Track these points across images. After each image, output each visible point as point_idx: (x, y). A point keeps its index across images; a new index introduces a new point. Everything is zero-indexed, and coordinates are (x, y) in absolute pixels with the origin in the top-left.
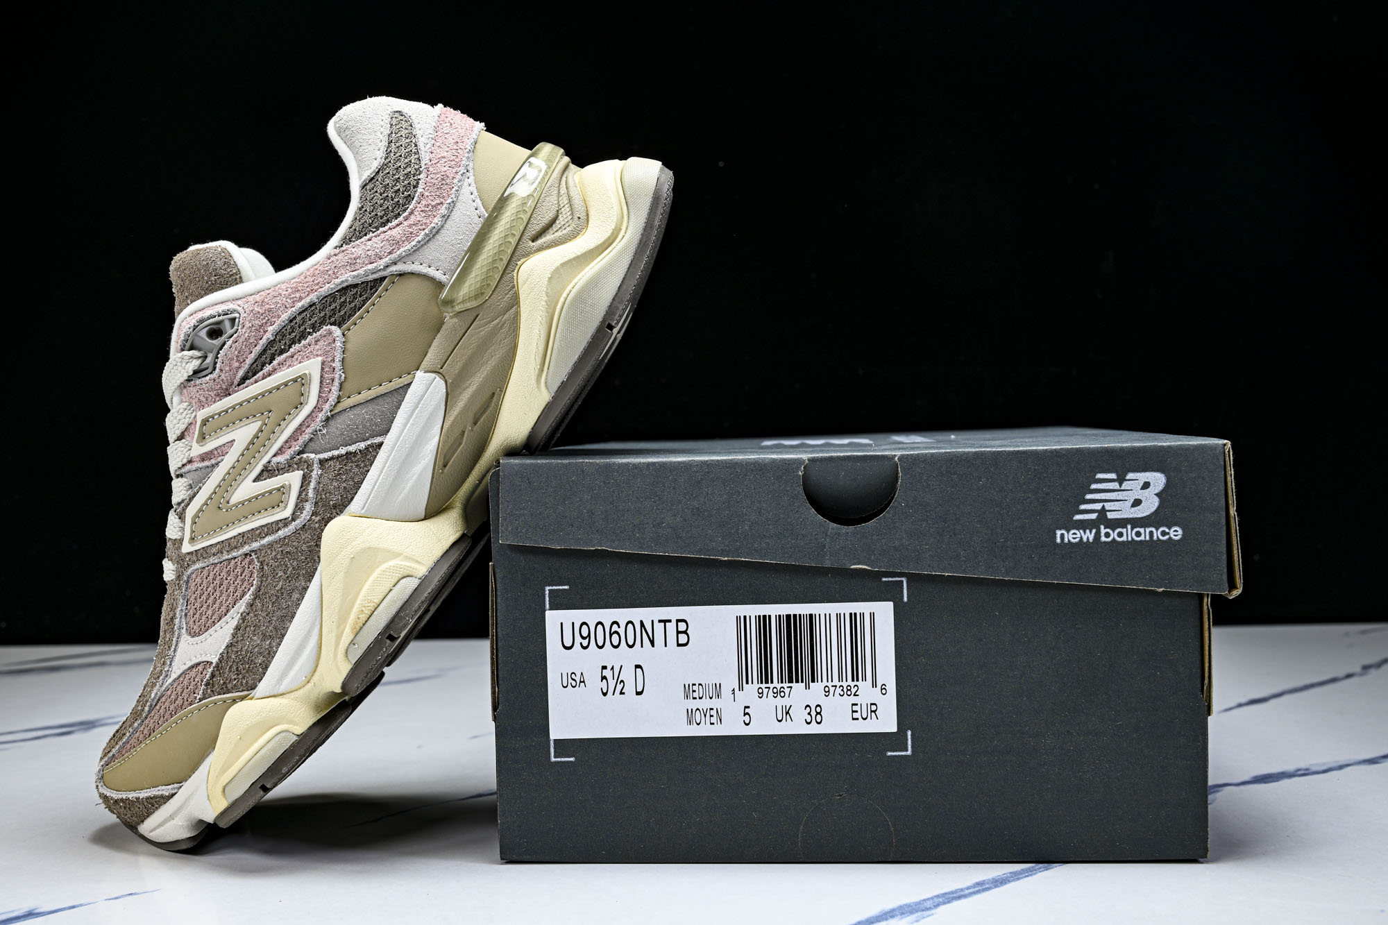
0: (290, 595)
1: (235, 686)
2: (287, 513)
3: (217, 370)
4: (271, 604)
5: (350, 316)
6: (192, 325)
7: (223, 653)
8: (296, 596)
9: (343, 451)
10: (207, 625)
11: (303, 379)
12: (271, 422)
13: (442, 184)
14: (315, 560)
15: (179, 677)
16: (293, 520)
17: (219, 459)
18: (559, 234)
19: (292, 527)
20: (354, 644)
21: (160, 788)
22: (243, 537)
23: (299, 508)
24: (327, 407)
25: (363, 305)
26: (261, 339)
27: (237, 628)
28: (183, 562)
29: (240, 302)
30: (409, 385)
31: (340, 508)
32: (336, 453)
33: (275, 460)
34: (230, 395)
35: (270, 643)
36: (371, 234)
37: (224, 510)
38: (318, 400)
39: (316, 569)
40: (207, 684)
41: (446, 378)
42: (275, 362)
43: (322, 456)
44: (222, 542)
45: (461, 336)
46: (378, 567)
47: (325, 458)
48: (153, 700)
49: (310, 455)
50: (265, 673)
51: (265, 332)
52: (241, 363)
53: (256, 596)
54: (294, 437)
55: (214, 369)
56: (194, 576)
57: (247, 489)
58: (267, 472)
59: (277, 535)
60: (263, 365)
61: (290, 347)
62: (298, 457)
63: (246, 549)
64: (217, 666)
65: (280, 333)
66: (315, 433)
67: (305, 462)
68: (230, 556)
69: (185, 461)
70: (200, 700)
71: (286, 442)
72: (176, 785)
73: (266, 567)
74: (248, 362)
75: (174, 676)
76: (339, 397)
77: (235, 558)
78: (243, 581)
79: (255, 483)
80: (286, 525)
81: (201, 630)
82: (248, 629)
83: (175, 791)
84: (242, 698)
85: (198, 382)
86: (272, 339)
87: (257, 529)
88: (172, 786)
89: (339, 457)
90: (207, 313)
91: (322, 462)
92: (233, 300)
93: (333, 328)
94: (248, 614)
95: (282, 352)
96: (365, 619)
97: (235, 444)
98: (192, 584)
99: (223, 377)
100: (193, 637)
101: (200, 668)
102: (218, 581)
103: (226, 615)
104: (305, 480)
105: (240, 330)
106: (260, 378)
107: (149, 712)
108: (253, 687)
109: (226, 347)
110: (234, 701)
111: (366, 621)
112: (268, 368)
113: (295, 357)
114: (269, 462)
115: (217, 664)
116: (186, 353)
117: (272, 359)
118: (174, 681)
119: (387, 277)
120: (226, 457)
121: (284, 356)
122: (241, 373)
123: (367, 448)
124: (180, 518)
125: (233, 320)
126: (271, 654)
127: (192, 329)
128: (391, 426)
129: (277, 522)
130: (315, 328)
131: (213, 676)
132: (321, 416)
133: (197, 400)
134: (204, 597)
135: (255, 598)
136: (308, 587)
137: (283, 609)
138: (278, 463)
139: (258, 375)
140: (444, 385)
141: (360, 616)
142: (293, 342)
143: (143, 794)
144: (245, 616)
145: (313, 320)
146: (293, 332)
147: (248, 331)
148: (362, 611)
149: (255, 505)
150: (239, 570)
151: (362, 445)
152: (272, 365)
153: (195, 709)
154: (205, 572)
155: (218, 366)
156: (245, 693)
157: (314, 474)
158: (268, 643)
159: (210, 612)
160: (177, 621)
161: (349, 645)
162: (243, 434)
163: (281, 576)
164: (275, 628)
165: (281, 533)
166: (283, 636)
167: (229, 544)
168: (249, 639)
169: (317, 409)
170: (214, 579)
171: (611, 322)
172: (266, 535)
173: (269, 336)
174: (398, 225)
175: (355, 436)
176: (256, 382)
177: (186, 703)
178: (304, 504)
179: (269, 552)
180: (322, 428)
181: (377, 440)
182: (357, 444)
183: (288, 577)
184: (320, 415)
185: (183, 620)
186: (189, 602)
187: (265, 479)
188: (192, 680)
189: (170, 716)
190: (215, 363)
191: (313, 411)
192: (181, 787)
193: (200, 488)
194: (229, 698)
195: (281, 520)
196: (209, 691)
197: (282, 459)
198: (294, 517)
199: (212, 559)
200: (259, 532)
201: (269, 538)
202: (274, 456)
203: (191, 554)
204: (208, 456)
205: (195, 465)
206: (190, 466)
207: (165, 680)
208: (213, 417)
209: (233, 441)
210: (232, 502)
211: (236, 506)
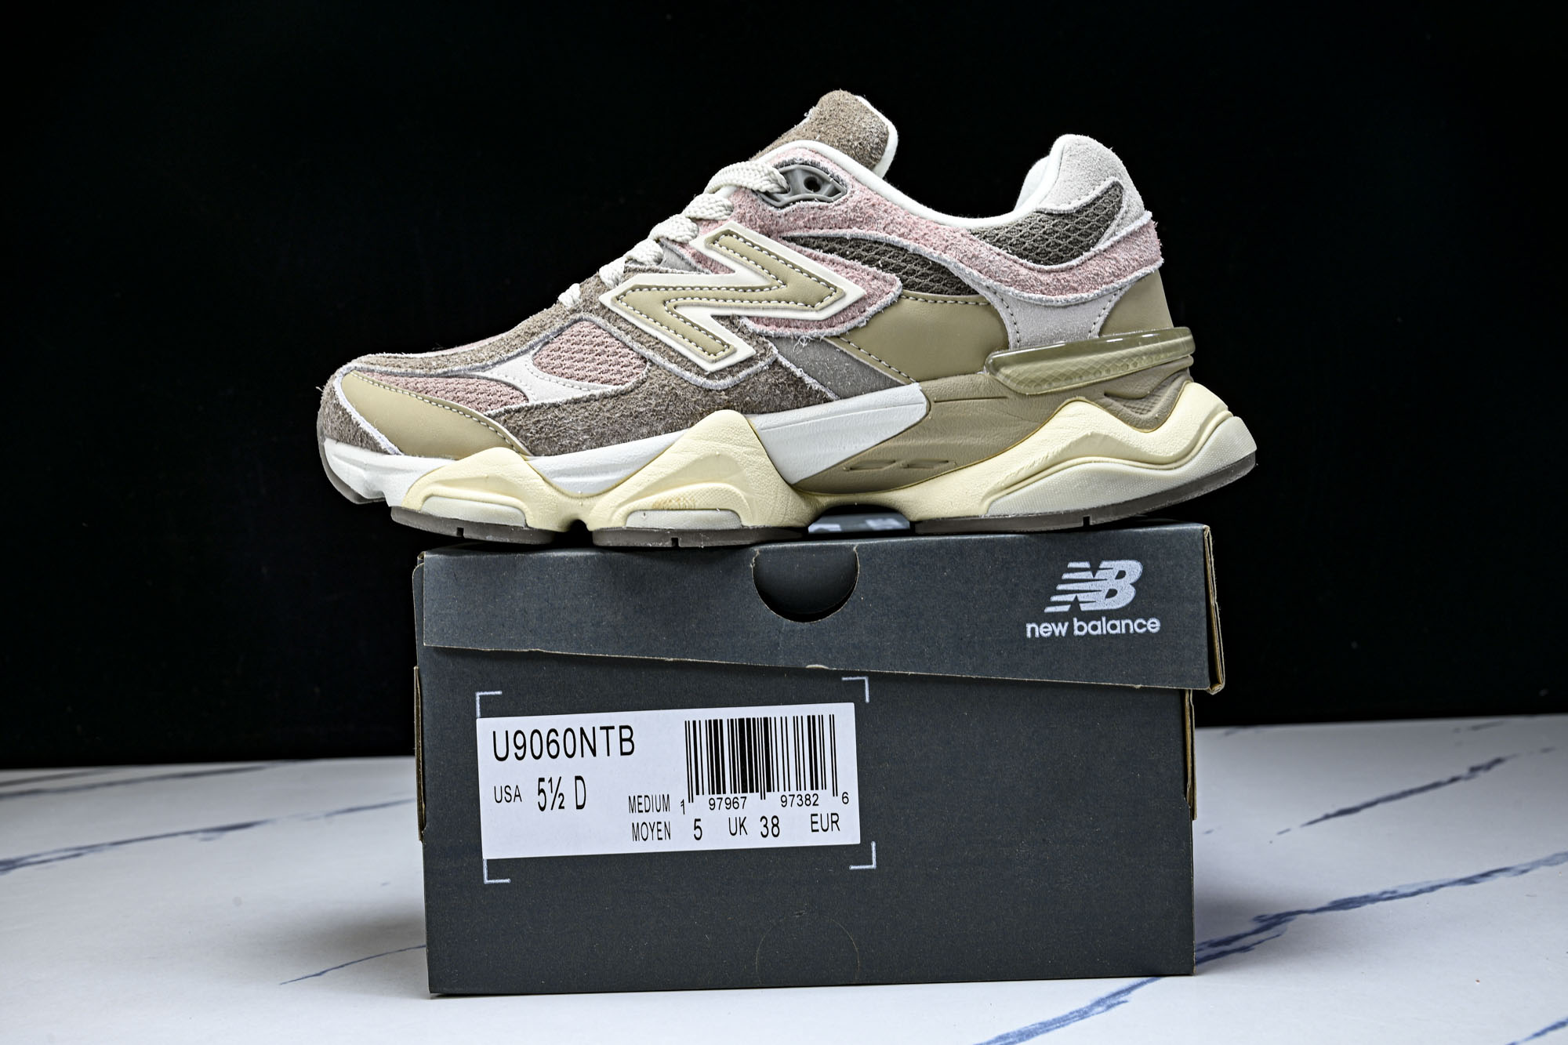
0: (641, 424)
1: (526, 437)
2: (710, 368)
3: (784, 211)
4: (620, 414)
5: (920, 290)
6: (806, 159)
7: (545, 405)
8: (645, 430)
9: (799, 373)
10: (554, 370)
11: (836, 291)
12: (775, 292)
13: (1093, 278)
14: (687, 423)
15: (492, 380)
16: (708, 377)
17: (707, 270)
18: (1129, 411)
19: (701, 380)
20: (645, 514)
21: (383, 436)
22: (657, 343)
23: (720, 374)
24: (828, 331)
25: (938, 293)
26: (840, 228)
27: (576, 401)
28: (589, 304)
29: (856, 184)
30: (899, 385)
31: (747, 409)
32: (793, 368)
33: (746, 321)
34: (769, 237)
35: (586, 440)
36: (1004, 252)
37: (666, 308)
38: (827, 319)
39: (680, 429)
40: (508, 412)
41: (931, 412)
42: (829, 256)
43: (781, 359)
44: (637, 328)
45: (977, 396)
46: (726, 482)
47: (781, 362)
48: (452, 371)
49: (775, 348)
50: (557, 454)
51: (849, 227)
52: (806, 227)
53: (617, 396)
54: (778, 322)
55: (783, 207)
56: (586, 323)
57: (702, 316)
58: (730, 321)
59: (683, 373)
60: (819, 247)
61: (853, 259)
62: (765, 340)
63: (649, 353)
64: (530, 409)
65: (857, 242)
66: (796, 338)
67: (765, 348)
68: (630, 344)
69: (679, 239)
70: (489, 416)
71: (770, 319)
72: (396, 449)
73: (647, 384)
74: (812, 232)
75: (488, 374)
76: (843, 335)
77: (632, 350)
78: (619, 372)
79: (712, 319)
80: (698, 374)
81: (545, 367)
82: (583, 410)
83: (391, 453)
84: (519, 452)
85: (759, 202)
86: (848, 238)
87: (674, 351)
88: (393, 446)
89: (792, 373)
90: (824, 164)
91: (776, 362)
92: (853, 178)
93: (899, 283)
94: (596, 400)
95: (843, 255)
96: (674, 507)
97: (732, 274)
98: (577, 328)
99: (782, 221)
100: (535, 365)
101: (516, 393)
102: (599, 349)
103: (577, 380)
104: (749, 361)
105: (833, 204)
106: (806, 254)
107: (438, 376)
108: (535, 454)
109: (811, 204)
110: (511, 446)
111: (672, 510)
112: (819, 253)
113: (848, 270)
114: (740, 317)
115: (532, 407)
116: (777, 172)
117: (831, 251)
118: (484, 378)
119: (978, 294)
120: (713, 275)
121: (841, 259)
122: (796, 233)
123: (817, 392)
124: (624, 272)
125: (835, 192)
126: (577, 448)
127: (801, 162)
128: (852, 396)
129: (695, 365)
130: (885, 267)
131: (518, 411)
132: (815, 332)
133: (742, 211)
134: (576, 347)
135: (614, 396)
136: (660, 434)
137: (625, 427)
138: (745, 326)
139: (806, 249)
140: (924, 414)
141: (673, 501)
142: (859, 258)
143: (366, 426)
144: (592, 399)
145: (891, 260)
146: (868, 251)
147: (839, 212)
148: (679, 499)
149: (691, 331)
150: (625, 360)
151: (817, 387)
152: (825, 254)
153: (477, 417)
154: (598, 332)
155: (787, 209)
156: (527, 452)
157: (761, 364)
158: (585, 437)
159: (568, 363)
160: (536, 339)
161: (640, 510)
162: (745, 276)
163: (651, 404)
164: (603, 434)
165: (687, 375)
166: (601, 445)
167: (640, 336)
168: (575, 418)
169: (819, 324)
170: (598, 345)
171: (1091, 518)
172: (675, 363)
173: (848, 233)
174: (1030, 269)
175: (819, 374)
176: (800, 252)
177: (475, 404)
178: (729, 376)
179: (663, 376)
180: (805, 340)
181: (830, 395)
182: (815, 381)
183: (654, 411)
184: (816, 330)
185: (541, 344)
186: (560, 337)
187: (722, 325)
188: (499, 394)
189: (452, 398)
190: (788, 205)
191: (814, 321)
192: (398, 454)
193: (667, 272)
194: (510, 439)
195: (698, 366)
196: (503, 418)
197: (752, 326)
198: (711, 376)
199: (614, 330)
200: (672, 353)
201: (673, 366)
202: (749, 317)
203: (603, 307)
204: (701, 258)
205: (682, 251)
206: (677, 248)
207: (475, 369)
208: (738, 237)
209: (732, 271)
210: (680, 311)
211: (678, 316)
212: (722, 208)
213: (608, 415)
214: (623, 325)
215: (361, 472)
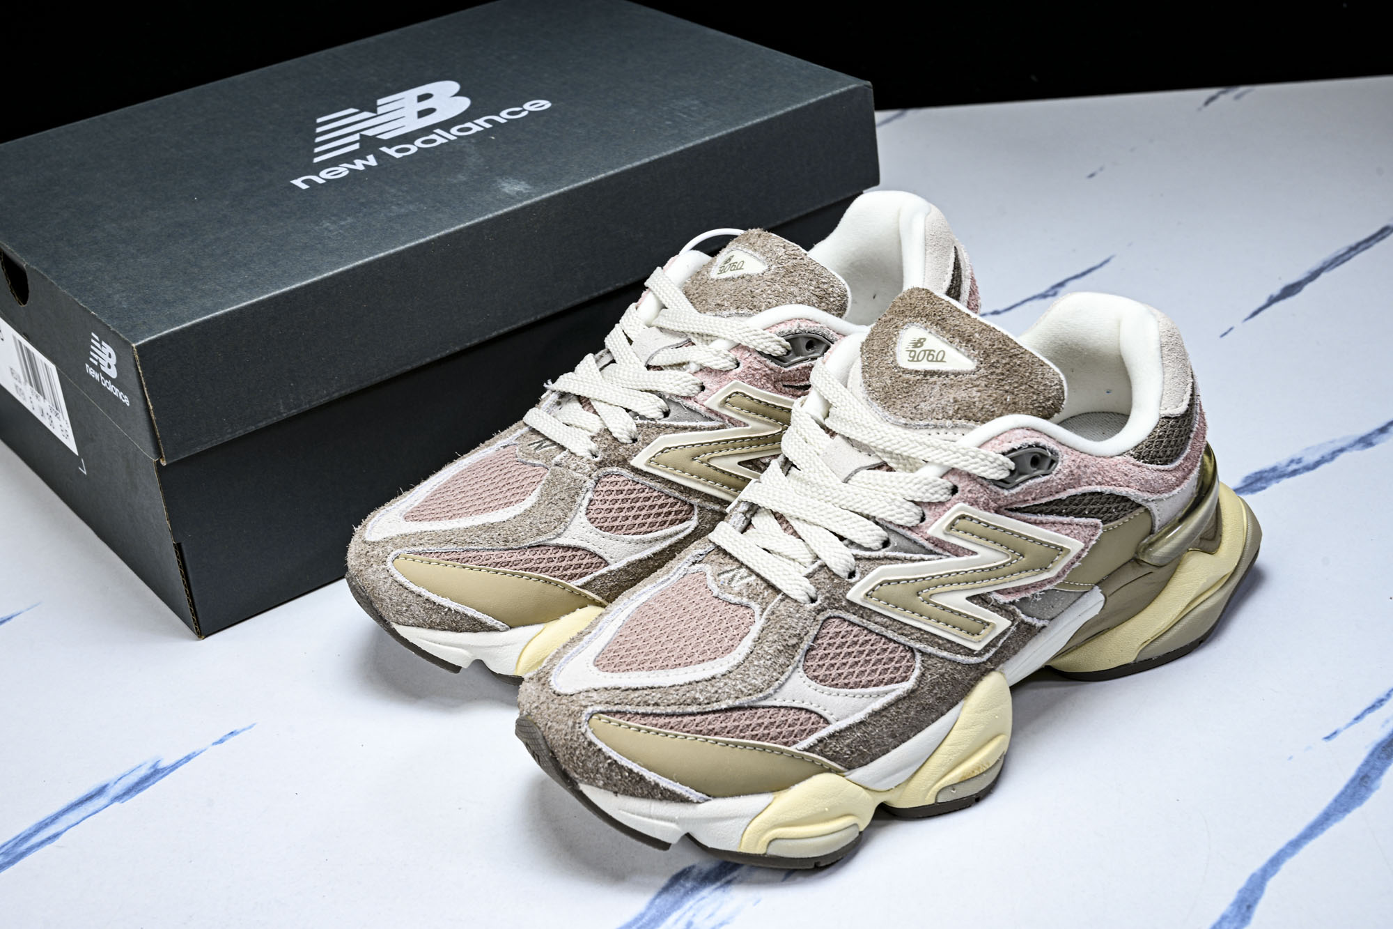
2: (978, 648)
3: (1014, 491)
4: (915, 711)
6: (1030, 443)
7: (853, 725)
8: (933, 716)
9: (1033, 621)
11: (1062, 551)
12: (1016, 564)
14: (963, 696)
15: (780, 707)
16: (977, 655)
17: (948, 554)
19: (974, 660)
20: (953, 789)
21: (688, 788)
22: (921, 633)
23: (986, 649)
24: (1056, 582)
25: (1118, 519)
26: (1057, 493)
28: (832, 601)
29: (1064, 448)
30: (1086, 593)
31: (997, 664)
32: (1030, 620)
33: (995, 595)
34: (998, 513)
35: (891, 743)
37: (920, 599)
39: (958, 703)
40: (820, 741)
41: (1107, 603)
42: (1047, 518)
43: (1024, 617)
44: (892, 619)
45: (1133, 580)
47: (1024, 620)
48: (733, 706)
49: (1020, 609)
50: (869, 763)
51: (1065, 490)
52: (1032, 499)
53: (908, 696)
54: (1021, 589)
55: (1012, 488)
56: (838, 622)
57: (957, 600)
58: (982, 600)
59: (954, 656)
61: (1068, 515)
62: (1013, 606)
63: (915, 644)
64: (840, 733)
65: (1070, 499)
66: (1036, 594)
67: (1013, 614)
68: (893, 637)
70: (801, 749)
71: (1015, 588)
72: (705, 796)
73: (925, 675)
74: (1036, 502)
76: (1064, 580)
77: (899, 644)
78: (894, 668)
79: (969, 603)
80: (966, 654)
81: (825, 681)
82: (885, 718)
83: (698, 800)
84: (837, 772)
85: (992, 487)
86: (1063, 499)
87: (940, 637)
88: (697, 793)
89: (1030, 624)
90: (1044, 442)
91: (1021, 623)
92: (1062, 443)
93: (1101, 524)
94: (892, 706)
95: (1059, 514)
97: (975, 556)
98: (829, 628)
99: (1010, 498)
100: (812, 680)
101: (813, 718)
102: (866, 649)
103: (863, 688)
105: (1051, 474)
106: (1031, 521)
108: (852, 769)
109: (1035, 480)
112: (1037, 516)
115: (838, 730)
117: (1048, 513)
118: (772, 707)
119: (1143, 506)
120: (954, 559)
121: (1059, 519)
122: (1021, 505)
123: (1040, 627)
125: (1052, 461)
126: (884, 751)
127: (1026, 447)
128: (1058, 617)
129: (963, 647)
130: (1089, 513)
131: (830, 737)
133: (973, 496)
134: (842, 651)
135: (906, 697)
136: (946, 713)
137: (917, 719)
138: (995, 599)
139: (1026, 517)
142: (1071, 513)
144: (889, 706)
146: (1077, 505)
147: (1058, 481)
149: (951, 617)
153: (791, 753)
154: (857, 630)
155: (1017, 488)
156: (843, 769)
157: (1013, 627)
158: (890, 740)
159: (844, 671)
160: (800, 651)
161: (946, 784)
162: (989, 556)
163: (934, 692)
165: (959, 658)
166: (903, 742)
167: (899, 627)
168: (878, 728)
169: (1050, 580)
170: (860, 643)
172: (945, 650)
173: (1064, 495)
176: (1026, 521)
177: (779, 739)
178: (991, 647)
179: (936, 664)
180: (1041, 593)
181: (1046, 624)
183: (940, 698)
184: (1048, 586)
186: (818, 642)
187: (976, 603)
188: (798, 722)
189: (750, 737)
190: (1018, 485)
192: (707, 800)
193: (906, 560)
194: (825, 764)
196: (818, 749)
197: (1002, 599)
198: (979, 654)
199: (872, 626)
200: (940, 642)
201: (945, 654)
202: (998, 591)
203: (852, 604)
204: (938, 543)
205: (914, 536)
206: (909, 533)
207: (760, 699)
208: (972, 519)
209: (974, 553)
210: (935, 600)
211: (936, 605)
212: (945, 491)
213: (905, 716)
214: (878, 619)
215: (673, 826)
